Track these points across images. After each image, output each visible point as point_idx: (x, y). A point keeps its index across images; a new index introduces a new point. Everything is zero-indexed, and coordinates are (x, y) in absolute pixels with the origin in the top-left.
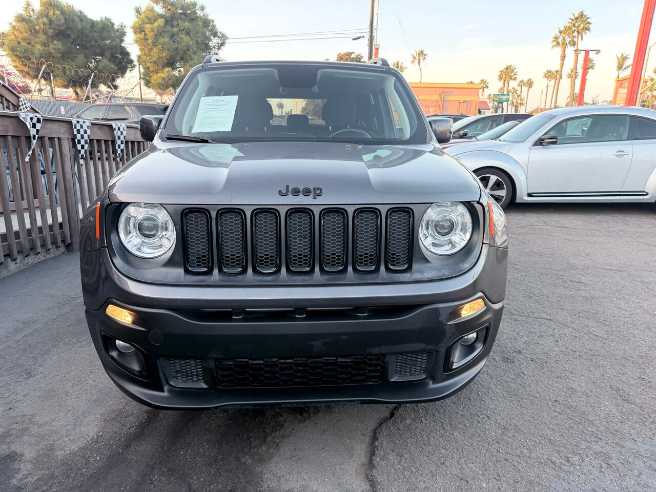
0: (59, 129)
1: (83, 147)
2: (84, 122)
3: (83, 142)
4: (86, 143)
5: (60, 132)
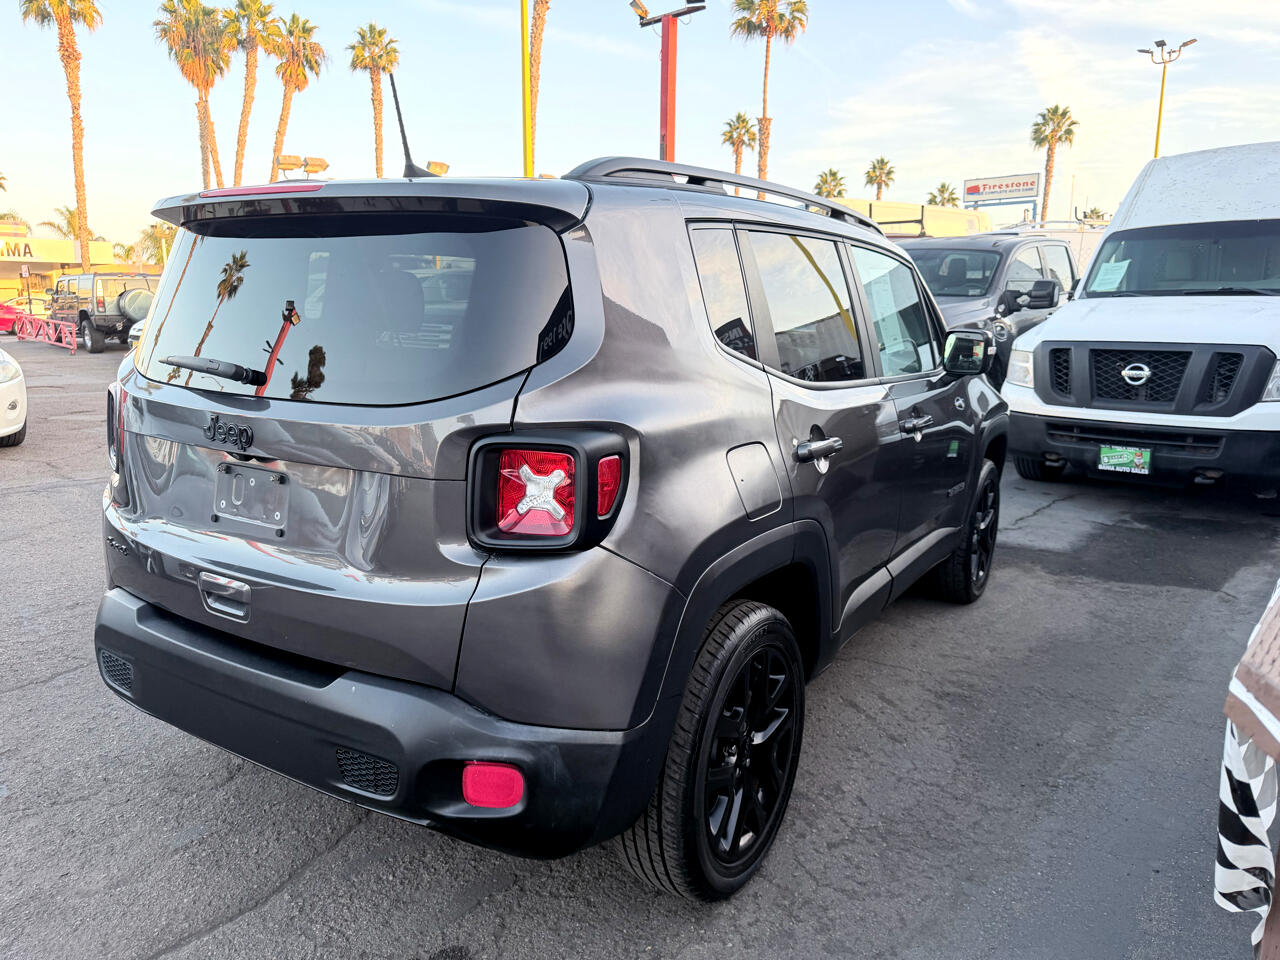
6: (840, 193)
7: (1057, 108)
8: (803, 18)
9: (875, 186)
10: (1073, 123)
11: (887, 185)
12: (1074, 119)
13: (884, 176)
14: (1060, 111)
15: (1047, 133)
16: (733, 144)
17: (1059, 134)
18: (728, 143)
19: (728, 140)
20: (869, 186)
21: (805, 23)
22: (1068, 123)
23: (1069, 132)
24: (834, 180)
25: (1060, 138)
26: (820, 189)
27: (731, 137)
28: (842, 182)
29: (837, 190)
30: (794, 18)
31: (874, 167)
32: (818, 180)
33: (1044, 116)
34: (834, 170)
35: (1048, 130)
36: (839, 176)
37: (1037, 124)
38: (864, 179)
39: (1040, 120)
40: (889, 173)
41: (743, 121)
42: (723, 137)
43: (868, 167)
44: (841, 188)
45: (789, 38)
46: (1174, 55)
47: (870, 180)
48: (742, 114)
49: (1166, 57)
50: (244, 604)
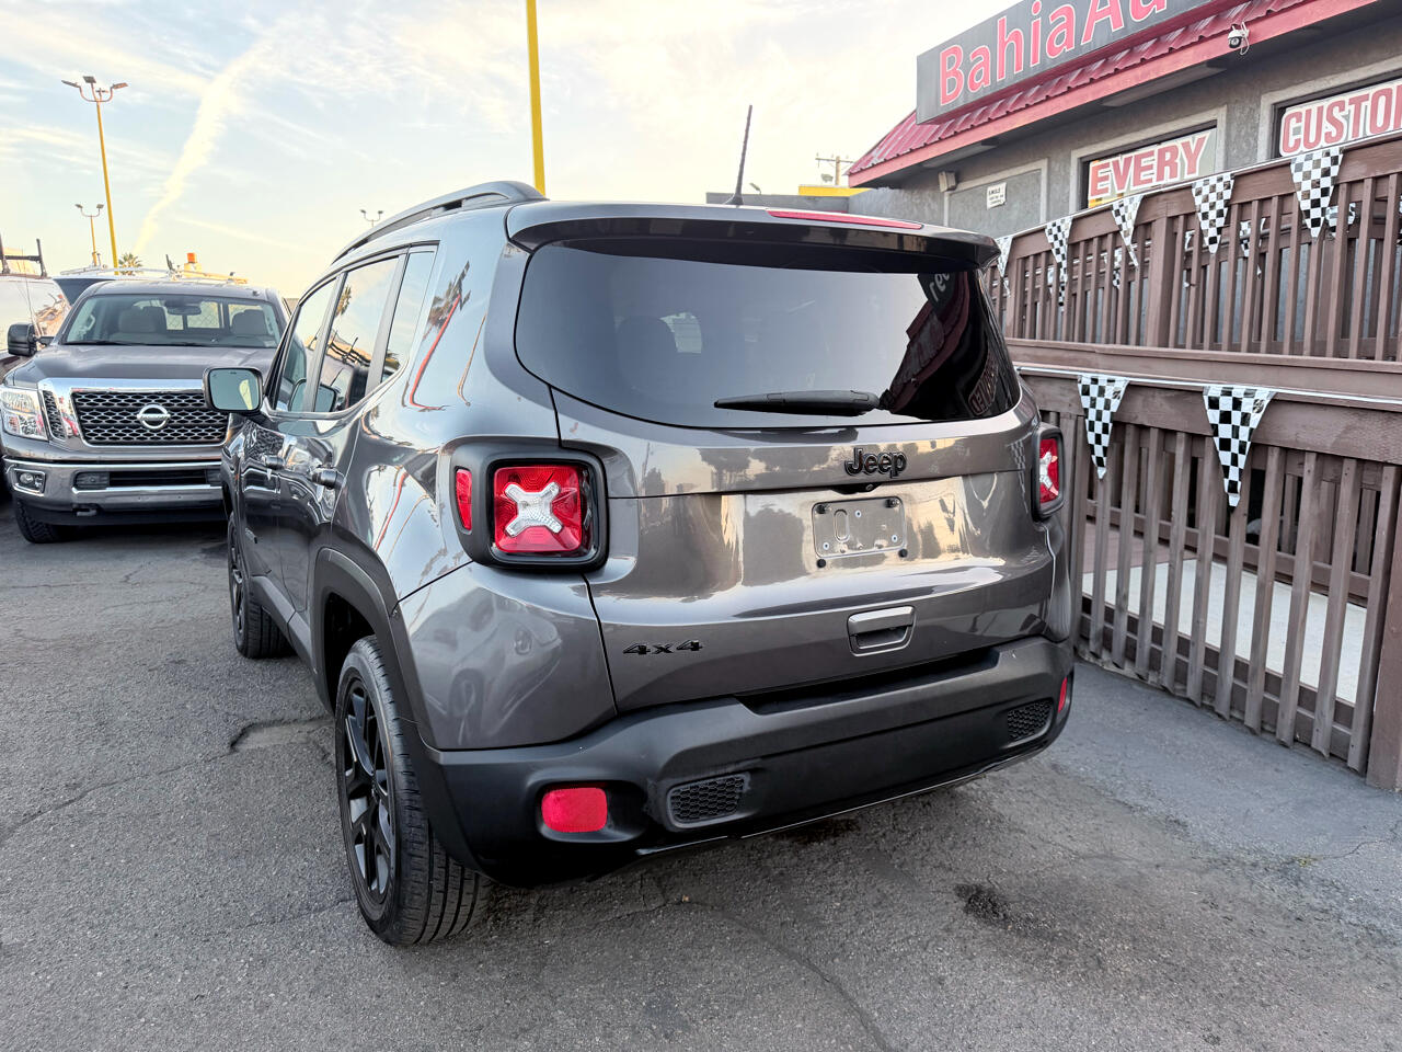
0: (1061, 395)
1: (1098, 439)
2: (1109, 381)
3: (1098, 428)
4: (1105, 430)
5: (1061, 401)
49: (97, 94)
50: (904, 628)
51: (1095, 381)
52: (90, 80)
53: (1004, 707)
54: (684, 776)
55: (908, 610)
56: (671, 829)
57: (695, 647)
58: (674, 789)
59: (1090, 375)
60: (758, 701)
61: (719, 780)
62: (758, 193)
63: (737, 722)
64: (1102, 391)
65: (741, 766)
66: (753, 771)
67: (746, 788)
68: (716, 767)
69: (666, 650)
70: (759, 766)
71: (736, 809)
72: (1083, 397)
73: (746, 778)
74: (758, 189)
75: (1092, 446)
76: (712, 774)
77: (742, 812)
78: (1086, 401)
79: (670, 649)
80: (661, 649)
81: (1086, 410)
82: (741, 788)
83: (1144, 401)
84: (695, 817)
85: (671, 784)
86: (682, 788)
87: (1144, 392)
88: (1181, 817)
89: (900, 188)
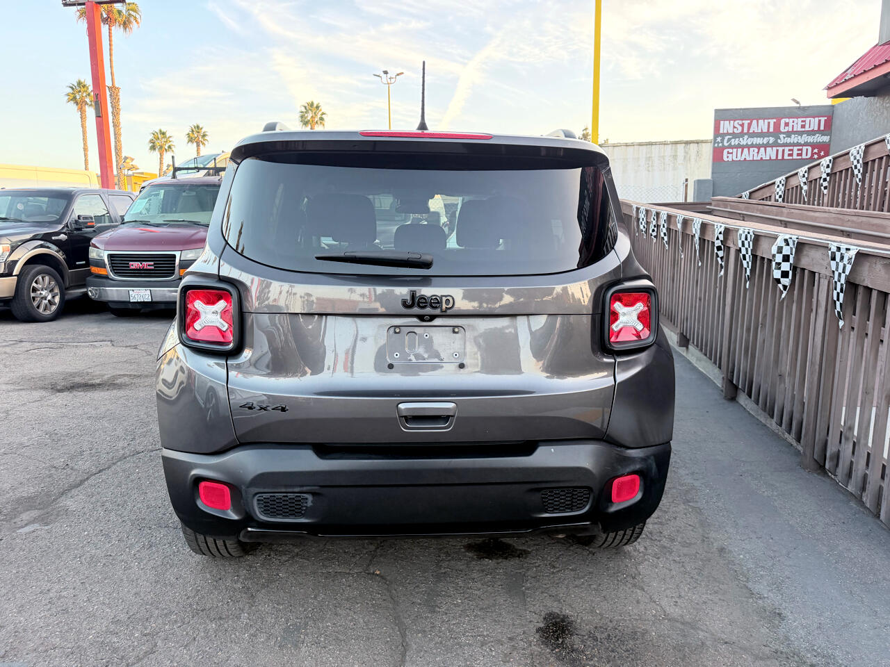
0: (820, 259)
1: (838, 297)
2: (847, 249)
3: (839, 287)
5: (821, 264)
6: (170, 147)
7: (312, 103)
8: (138, 16)
9: (195, 144)
10: (323, 114)
11: (203, 144)
12: (323, 111)
13: (200, 137)
14: (315, 105)
15: (309, 118)
16: (77, 103)
17: (316, 120)
18: (72, 102)
19: (72, 100)
20: (190, 143)
21: (139, 20)
22: (320, 113)
23: (322, 119)
24: (164, 137)
25: (317, 122)
26: (154, 143)
27: (75, 98)
28: (171, 139)
29: (167, 145)
30: (130, 15)
31: (193, 131)
32: (151, 137)
33: (305, 107)
34: (163, 130)
35: (309, 116)
36: (168, 135)
37: (302, 112)
38: (186, 139)
39: (304, 110)
40: (204, 136)
41: (84, 86)
42: (67, 97)
43: (188, 130)
44: (169, 144)
45: (127, 29)
46: (393, 80)
47: (191, 140)
48: (82, 81)
49: (389, 80)
50: (448, 417)
51: (839, 249)
52: (386, 72)
53: (535, 486)
54: (264, 488)
55: (452, 405)
56: (256, 518)
57: (283, 410)
58: (260, 495)
59: (836, 244)
60: (323, 450)
61: (291, 495)
62: (798, 105)
63: (306, 461)
64: (842, 258)
65: (305, 489)
66: (314, 494)
67: (310, 504)
68: (286, 486)
69: (265, 409)
70: (317, 491)
71: (303, 516)
72: (832, 262)
73: (310, 497)
74: (798, 103)
75: (835, 301)
76: (283, 490)
77: (306, 518)
78: (833, 264)
79: (268, 408)
80: (262, 408)
81: (833, 272)
82: (306, 503)
83: (869, 266)
84: (274, 514)
85: (256, 492)
86: (265, 496)
87: (870, 259)
88: (784, 612)
89: (874, 96)
